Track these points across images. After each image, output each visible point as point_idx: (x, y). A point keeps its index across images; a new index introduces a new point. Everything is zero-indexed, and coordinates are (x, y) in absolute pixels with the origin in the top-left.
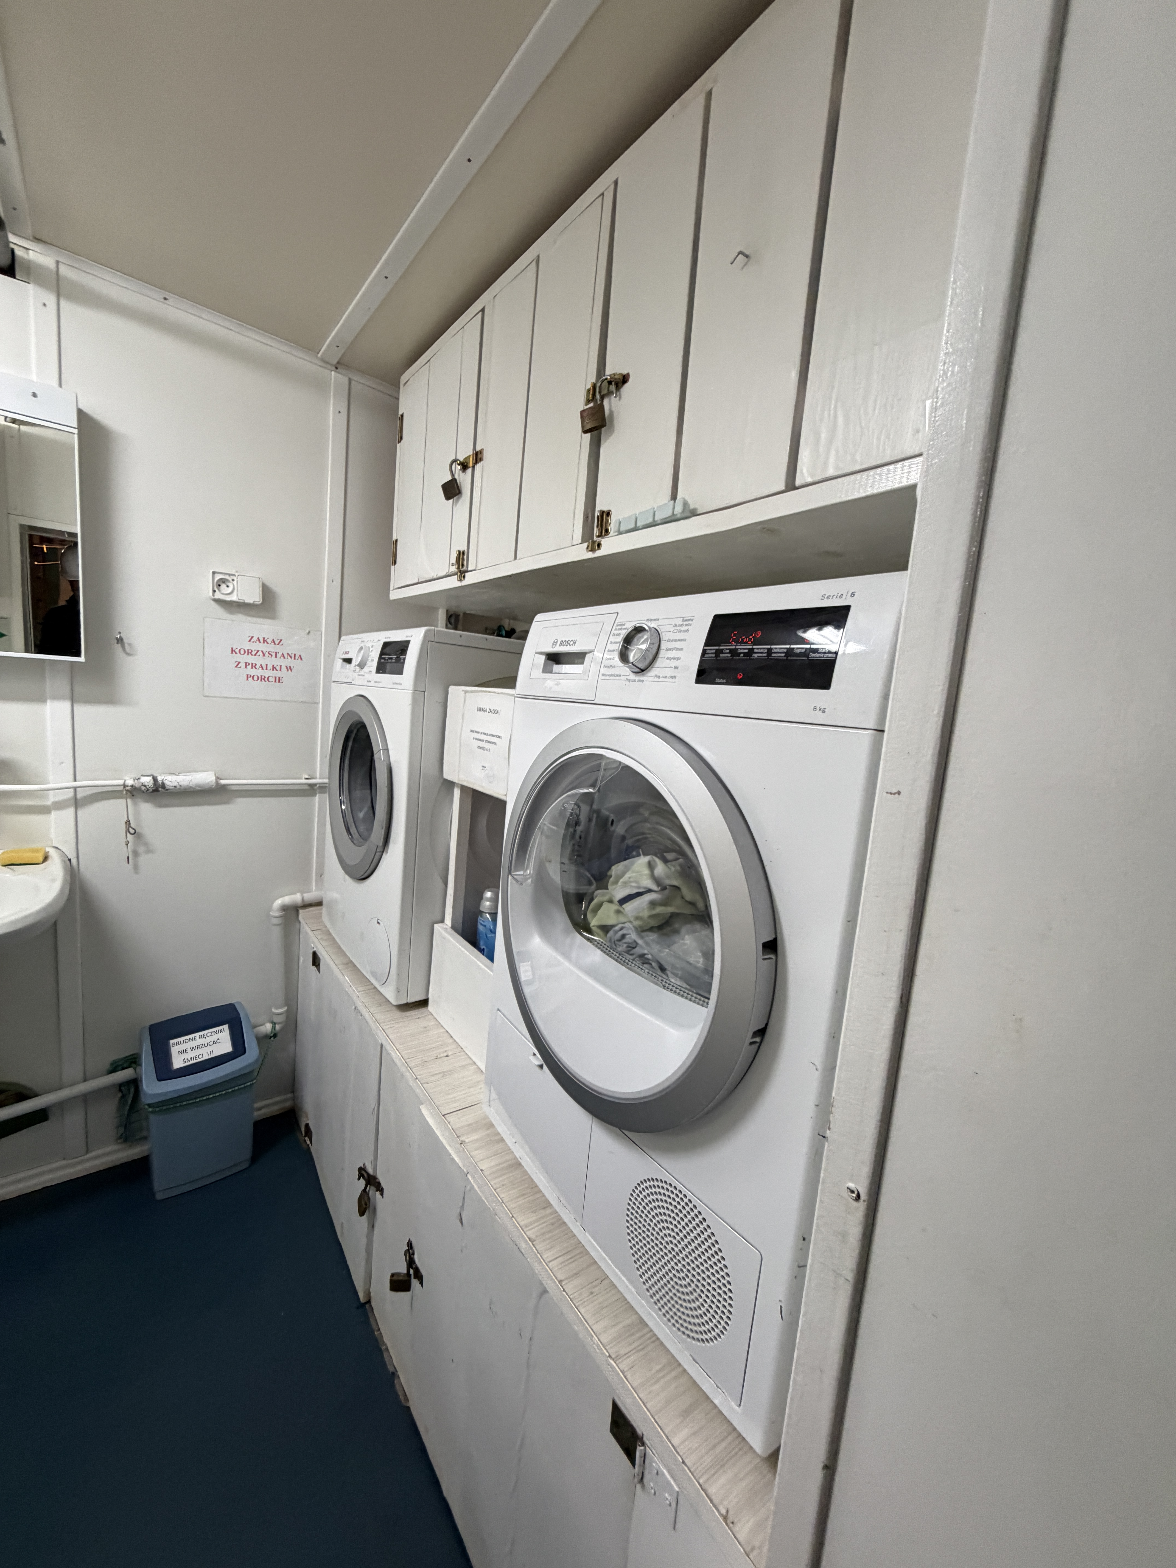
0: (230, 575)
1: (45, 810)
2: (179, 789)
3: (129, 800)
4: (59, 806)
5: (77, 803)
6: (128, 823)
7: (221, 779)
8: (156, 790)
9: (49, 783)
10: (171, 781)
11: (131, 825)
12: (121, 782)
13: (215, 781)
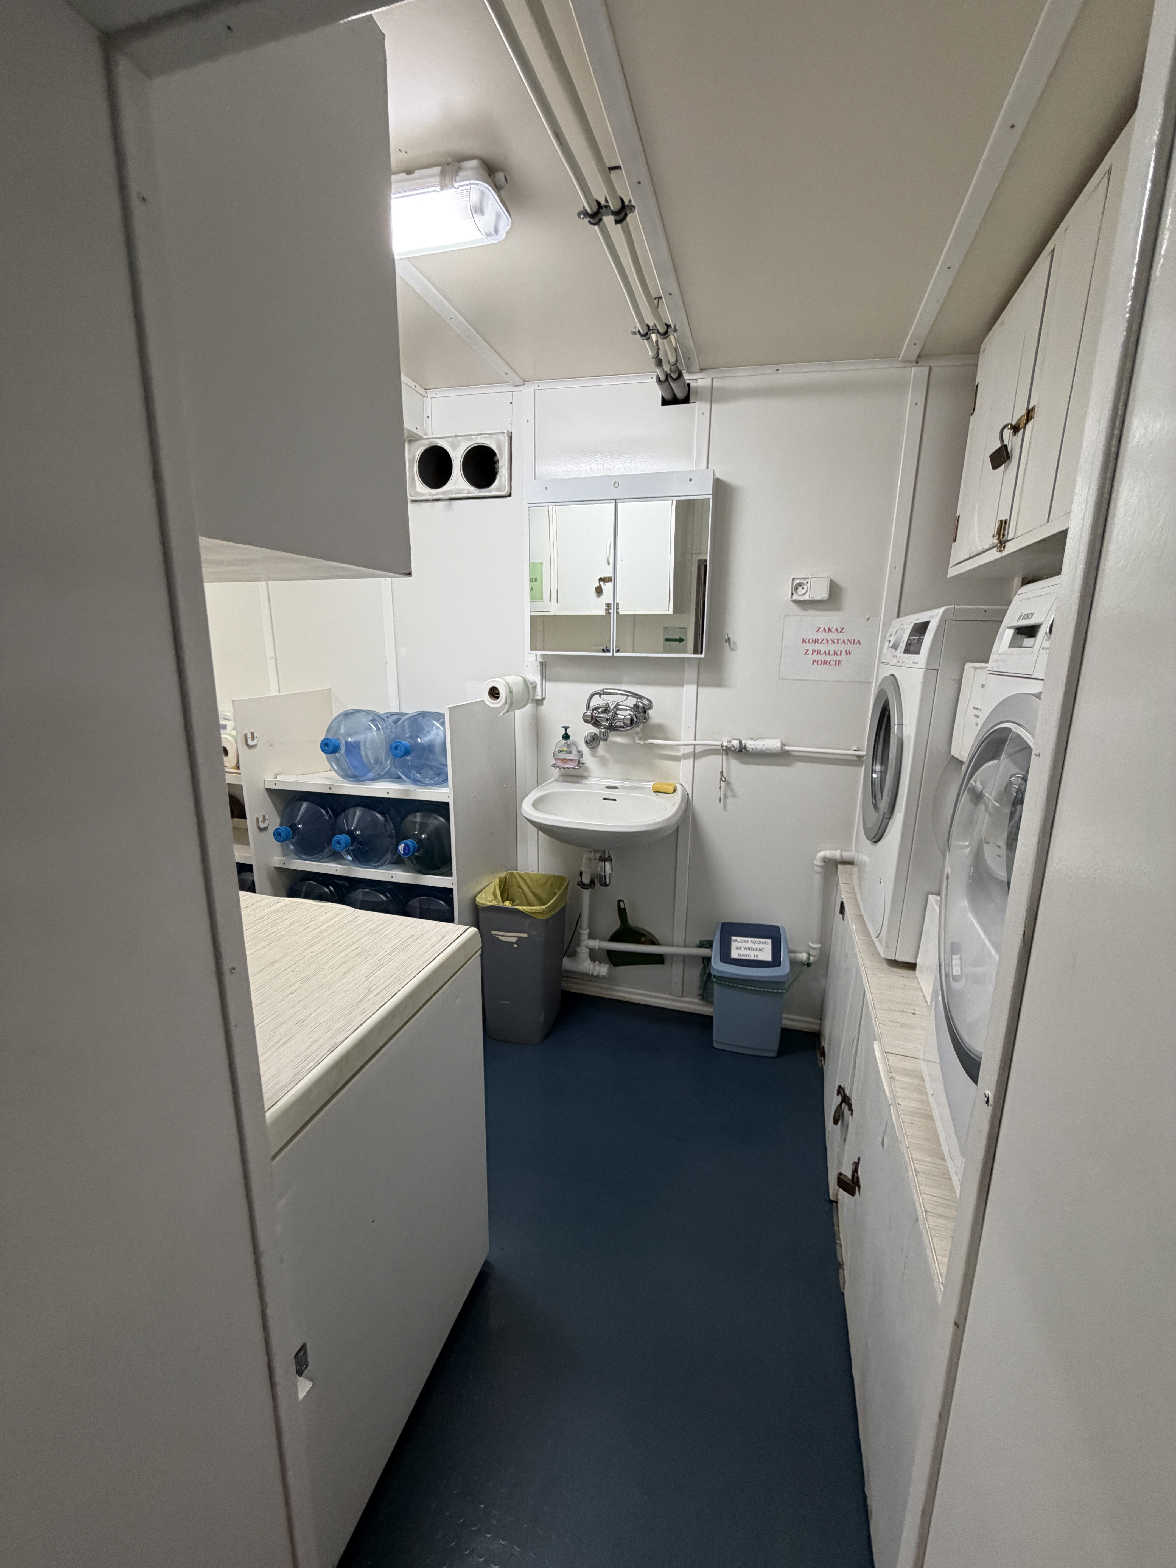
0: (805, 579)
1: (677, 759)
2: (756, 751)
3: (724, 757)
4: (686, 756)
5: (695, 756)
6: (722, 773)
7: (785, 746)
8: (740, 751)
9: (681, 741)
10: (750, 744)
11: (724, 775)
12: (720, 743)
13: (780, 747)
